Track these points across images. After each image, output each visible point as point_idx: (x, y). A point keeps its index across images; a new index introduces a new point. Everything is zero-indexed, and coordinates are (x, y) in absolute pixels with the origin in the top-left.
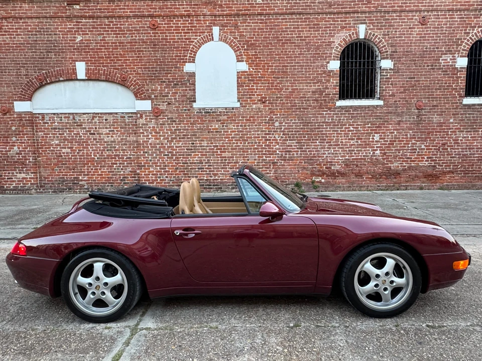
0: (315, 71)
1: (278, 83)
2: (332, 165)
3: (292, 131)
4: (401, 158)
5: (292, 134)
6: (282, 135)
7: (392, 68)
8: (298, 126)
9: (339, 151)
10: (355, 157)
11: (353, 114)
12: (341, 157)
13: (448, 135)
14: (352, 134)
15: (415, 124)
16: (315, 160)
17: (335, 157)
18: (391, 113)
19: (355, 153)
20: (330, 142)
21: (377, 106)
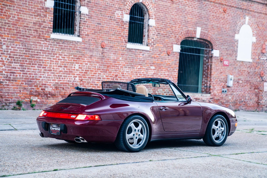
0: (36, 6)
1: (7, 10)
2: (46, 87)
3: (17, 55)
4: (91, 84)
5: (17, 58)
6: (8, 58)
7: (88, 14)
8: (21, 51)
9: (51, 75)
10: (62, 82)
11: (62, 46)
12: (53, 80)
13: (118, 69)
14: (61, 62)
15: (100, 59)
16: (33, 82)
17: (48, 80)
18: (86, 48)
19: (62, 78)
20: (45, 68)
21: (78, 42)
